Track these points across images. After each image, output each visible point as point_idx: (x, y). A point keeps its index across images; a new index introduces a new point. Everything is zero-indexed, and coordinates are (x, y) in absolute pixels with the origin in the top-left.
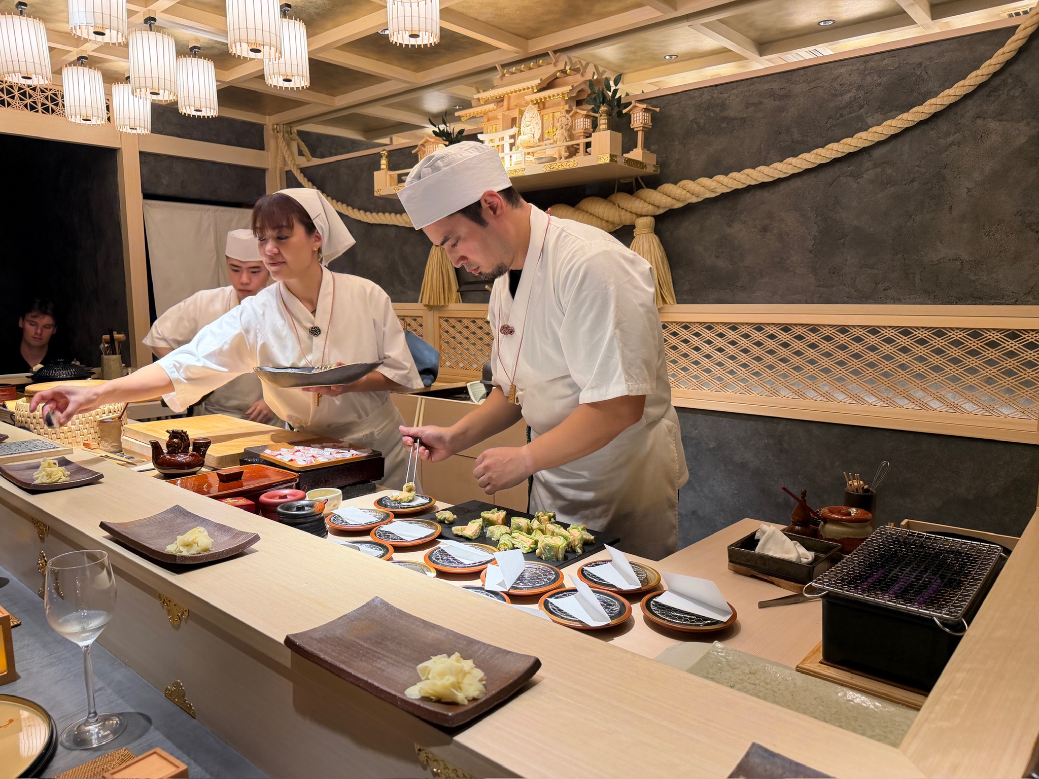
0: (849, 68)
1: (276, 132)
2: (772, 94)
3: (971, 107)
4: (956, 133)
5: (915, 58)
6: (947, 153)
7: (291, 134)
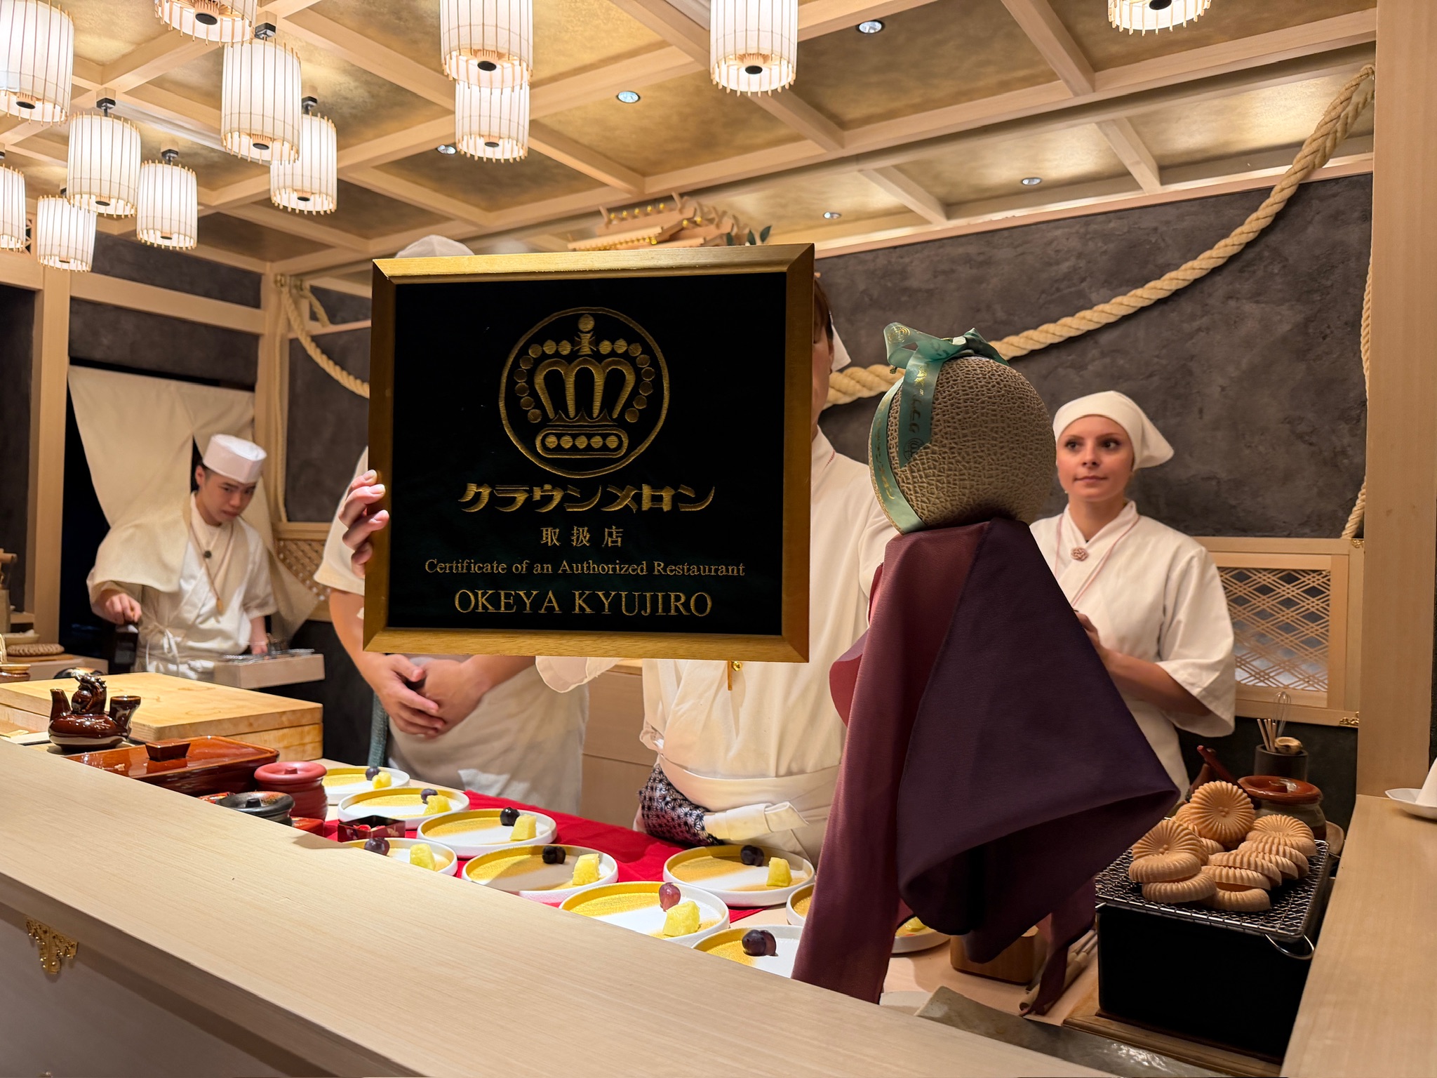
0: (1066, 230)
1: (279, 284)
2: (968, 260)
3: (1221, 285)
4: (1203, 316)
5: (1148, 222)
6: (1194, 341)
7: (302, 289)
